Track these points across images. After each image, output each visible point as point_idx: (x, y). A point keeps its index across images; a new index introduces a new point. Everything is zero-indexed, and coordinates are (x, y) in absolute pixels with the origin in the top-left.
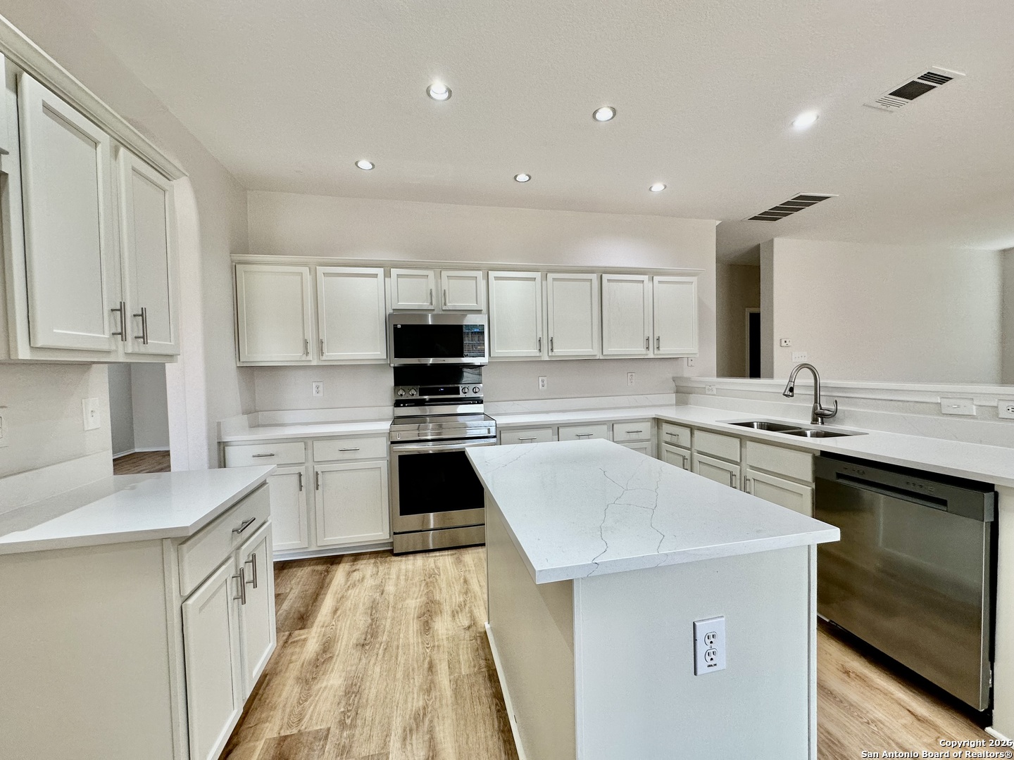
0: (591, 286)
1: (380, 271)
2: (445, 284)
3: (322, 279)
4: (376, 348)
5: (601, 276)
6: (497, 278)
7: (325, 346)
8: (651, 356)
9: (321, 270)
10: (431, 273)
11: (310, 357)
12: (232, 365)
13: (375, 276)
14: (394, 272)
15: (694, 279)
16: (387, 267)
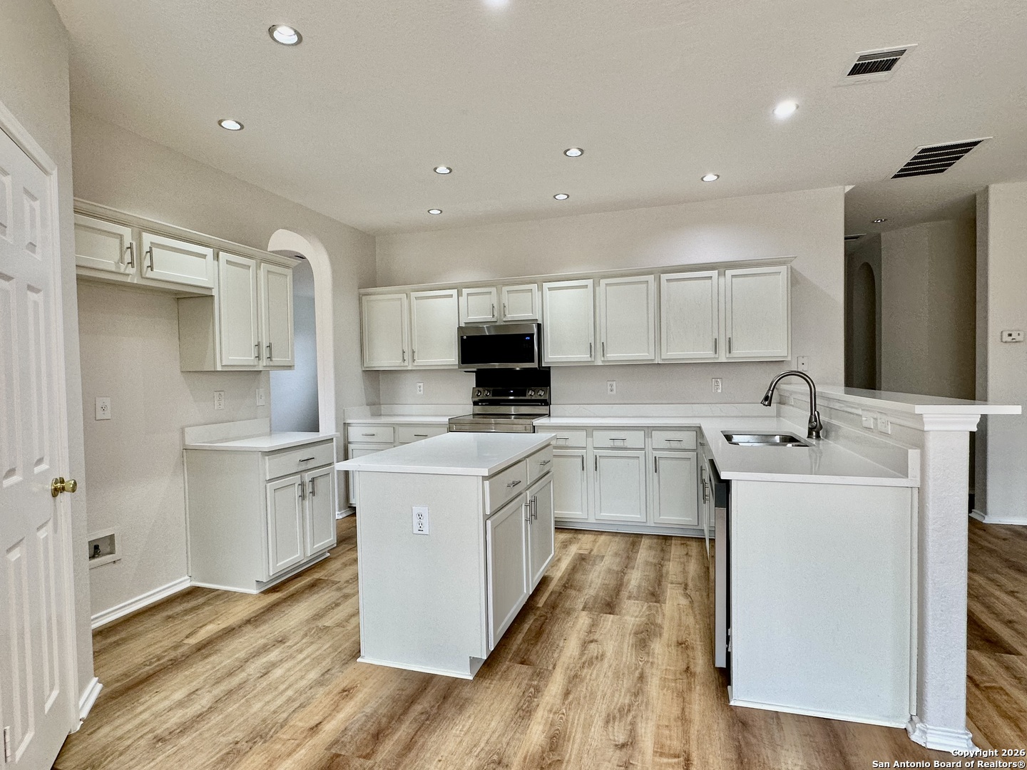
0: (648, 288)
1: (454, 292)
2: (505, 298)
3: (414, 302)
4: (451, 356)
5: (660, 276)
6: (550, 289)
7: (416, 354)
8: (723, 358)
9: (414, 295)
10: (493, 290)
11: (406, 363)
12: (358, 370)
13: (451, 296)
14: (465, 291)
15: (783, 269)
16: (459, 288)
